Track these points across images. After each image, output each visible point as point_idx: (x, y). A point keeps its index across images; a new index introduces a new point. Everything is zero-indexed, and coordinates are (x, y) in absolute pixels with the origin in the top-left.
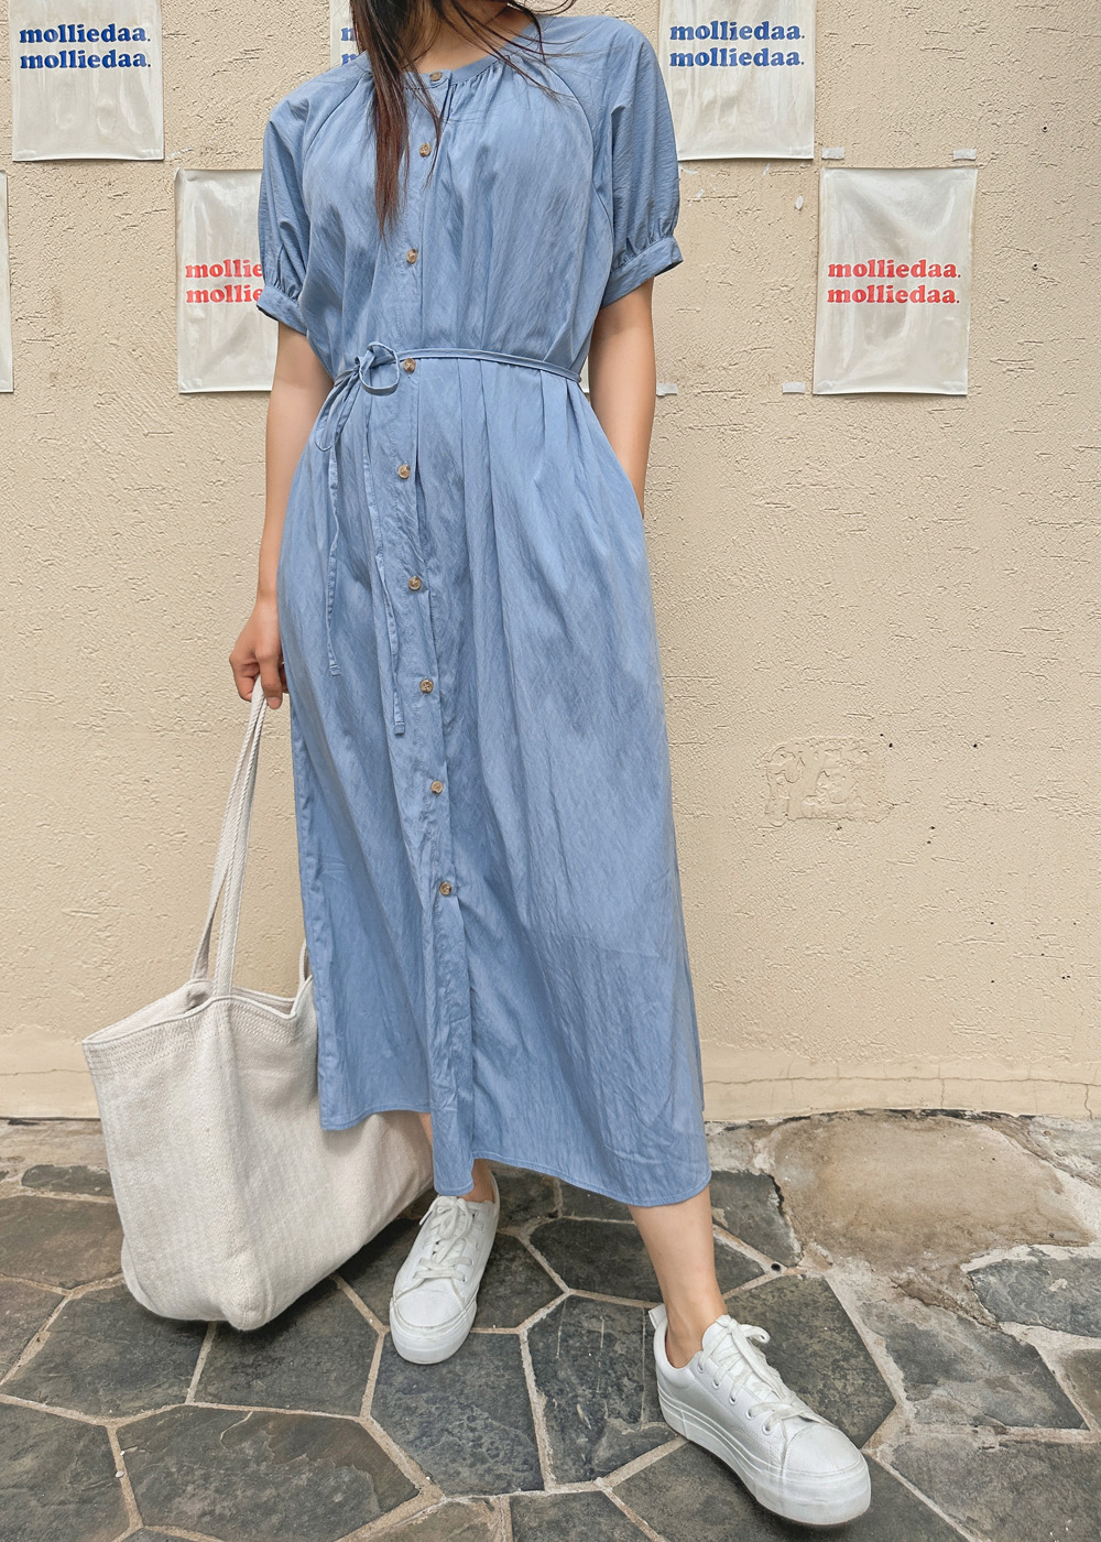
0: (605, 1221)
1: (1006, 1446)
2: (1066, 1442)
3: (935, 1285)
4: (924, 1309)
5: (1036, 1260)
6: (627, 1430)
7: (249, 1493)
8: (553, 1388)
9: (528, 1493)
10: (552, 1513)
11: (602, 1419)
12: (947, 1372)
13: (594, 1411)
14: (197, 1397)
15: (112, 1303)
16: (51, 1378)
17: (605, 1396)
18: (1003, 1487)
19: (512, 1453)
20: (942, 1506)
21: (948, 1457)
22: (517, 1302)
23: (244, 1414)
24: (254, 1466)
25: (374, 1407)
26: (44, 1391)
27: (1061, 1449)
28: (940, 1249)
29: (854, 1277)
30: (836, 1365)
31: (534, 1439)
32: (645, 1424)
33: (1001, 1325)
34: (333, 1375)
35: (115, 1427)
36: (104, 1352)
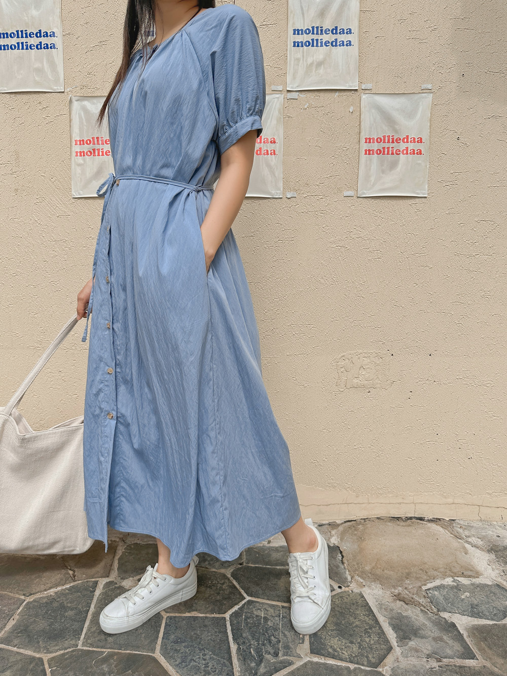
0: (264, 566)
1: (441, 667)
2: (468, 665)
3: (411, 595)
4: (406, 606)
5: (455, 584)
6: (273, 660)
8: (240, 641)
11: (262, 655)
12: (415, 634)
13: (258, 651)
14: (83, 645)
15: (46, 603)
16: (19, 636)
17: (263, 645)
19: (222, 670)
21: (416, 672)
22: (225, 603)
23: (103, 652)
25: (161, 649)
26: (15, 642)
27: (466, 668)
28: (413, 579)
29: (374, 592)
30: (366, 632)
31: (231, 664)
32: (281, 657)
33: (439, 613)
34: (143, 635)
35: (47, 658)
36: (42, 624)
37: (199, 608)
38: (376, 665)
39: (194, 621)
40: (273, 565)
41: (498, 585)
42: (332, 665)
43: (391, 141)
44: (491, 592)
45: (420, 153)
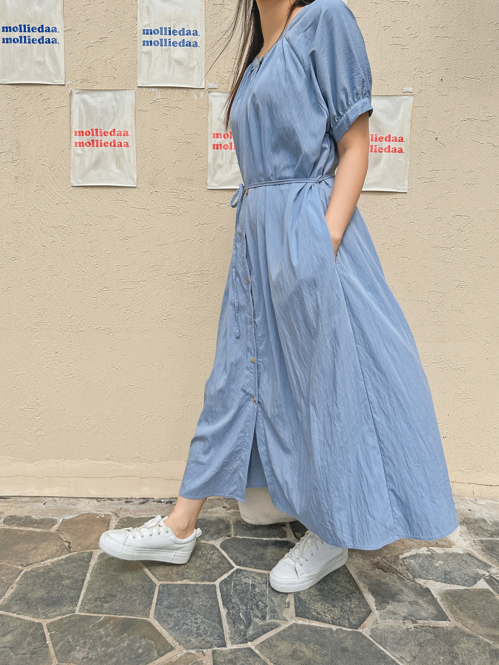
0: (251, 538)
1: (417, 628)
2: (441, 626)
3: (388, 563)
4: (385, 574)
5: (430, 553)
6: (261, 623)
7: (103, 649)
8: (230, 606)
9: (219, 648)
10: (230, 656)
11: (250, 618)
12: (393, 598)
13: (247, 615)
14: (80, 611)
15: (43, 573)
16: (18, 603)
17: (252, 609)
18: (415, 644)
19: (213, 632)
20: (390, 652)
21: (393, 633)
22: (215, 571)
23: (100, 617)
24: (104, 639)
25: (155, 614)
26: (15, 609)
27: (439, 629)
28: (391, 549)
29: (355, 560)
30: (347, 596)
31: (222, 627)
32: (268, 620)
33: (415, 579)
34: (138, 601)
35: (46, 623)
36: (40, 593)
37: (190, 576)
38: (357, 627)
39: (186, 588)
40: (260, 537)
41: (469, 554)
42: (316, 627)
43: (374, 140)
44: (463, 561)
45: (401, 151)
